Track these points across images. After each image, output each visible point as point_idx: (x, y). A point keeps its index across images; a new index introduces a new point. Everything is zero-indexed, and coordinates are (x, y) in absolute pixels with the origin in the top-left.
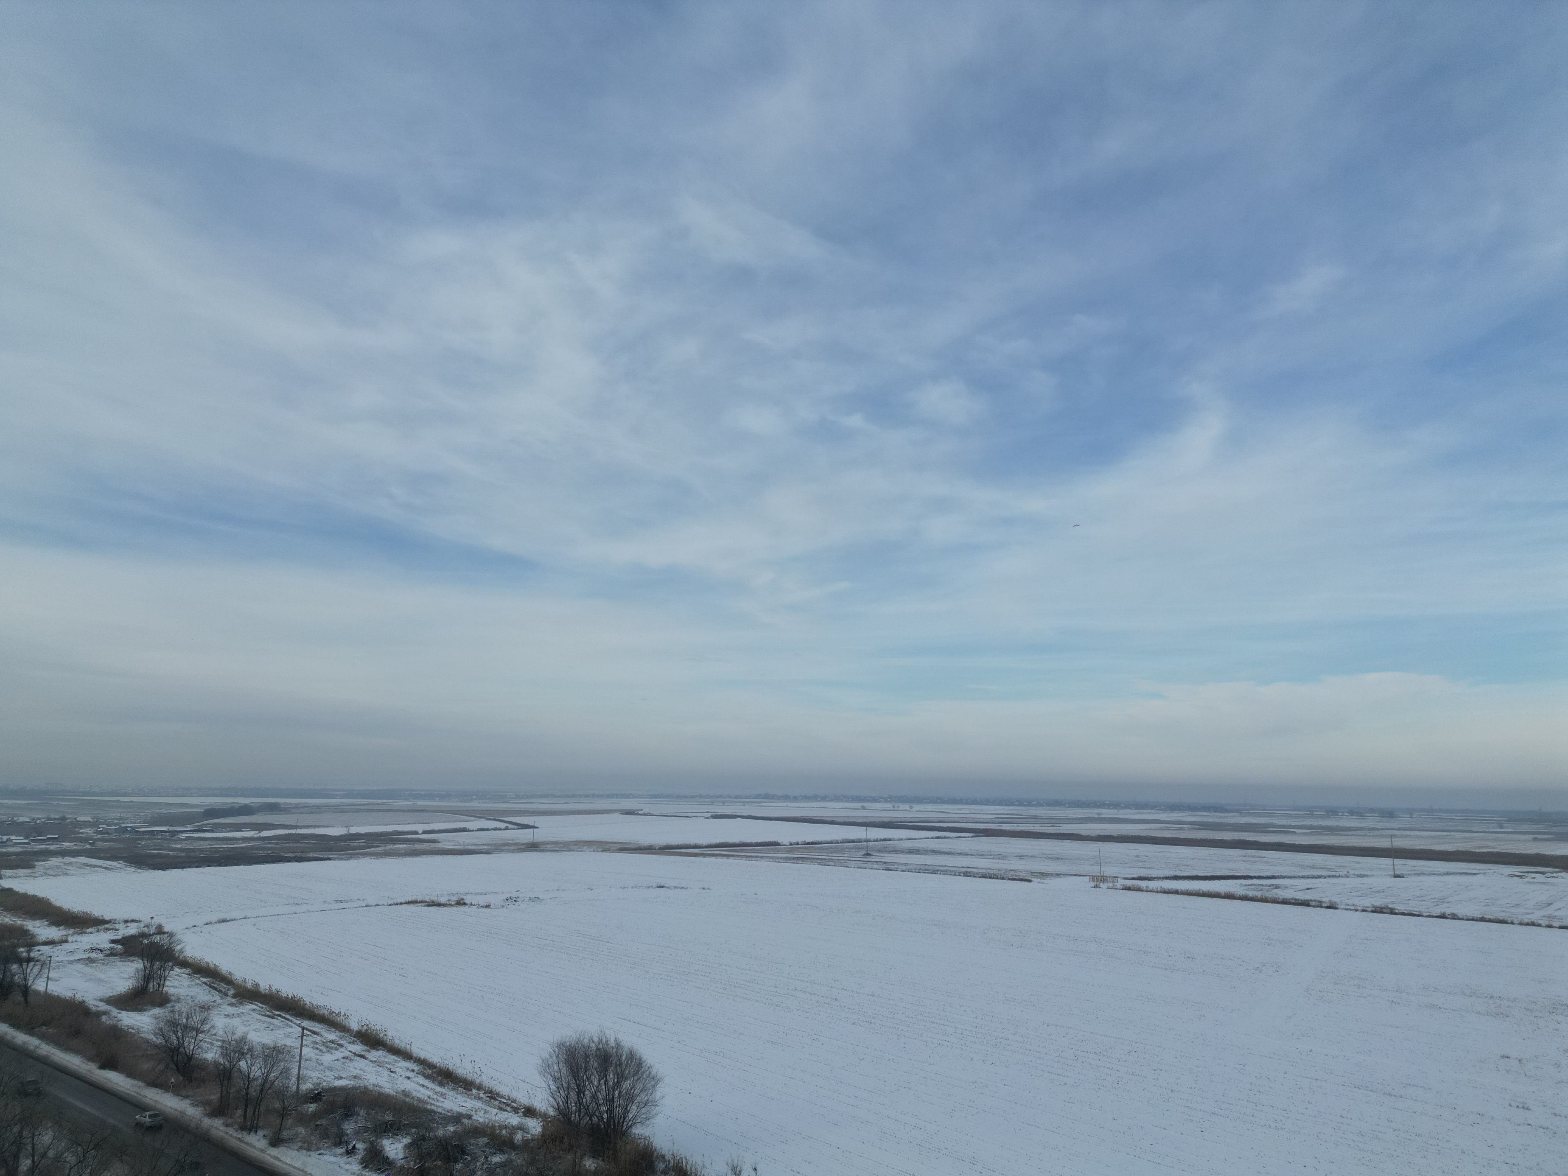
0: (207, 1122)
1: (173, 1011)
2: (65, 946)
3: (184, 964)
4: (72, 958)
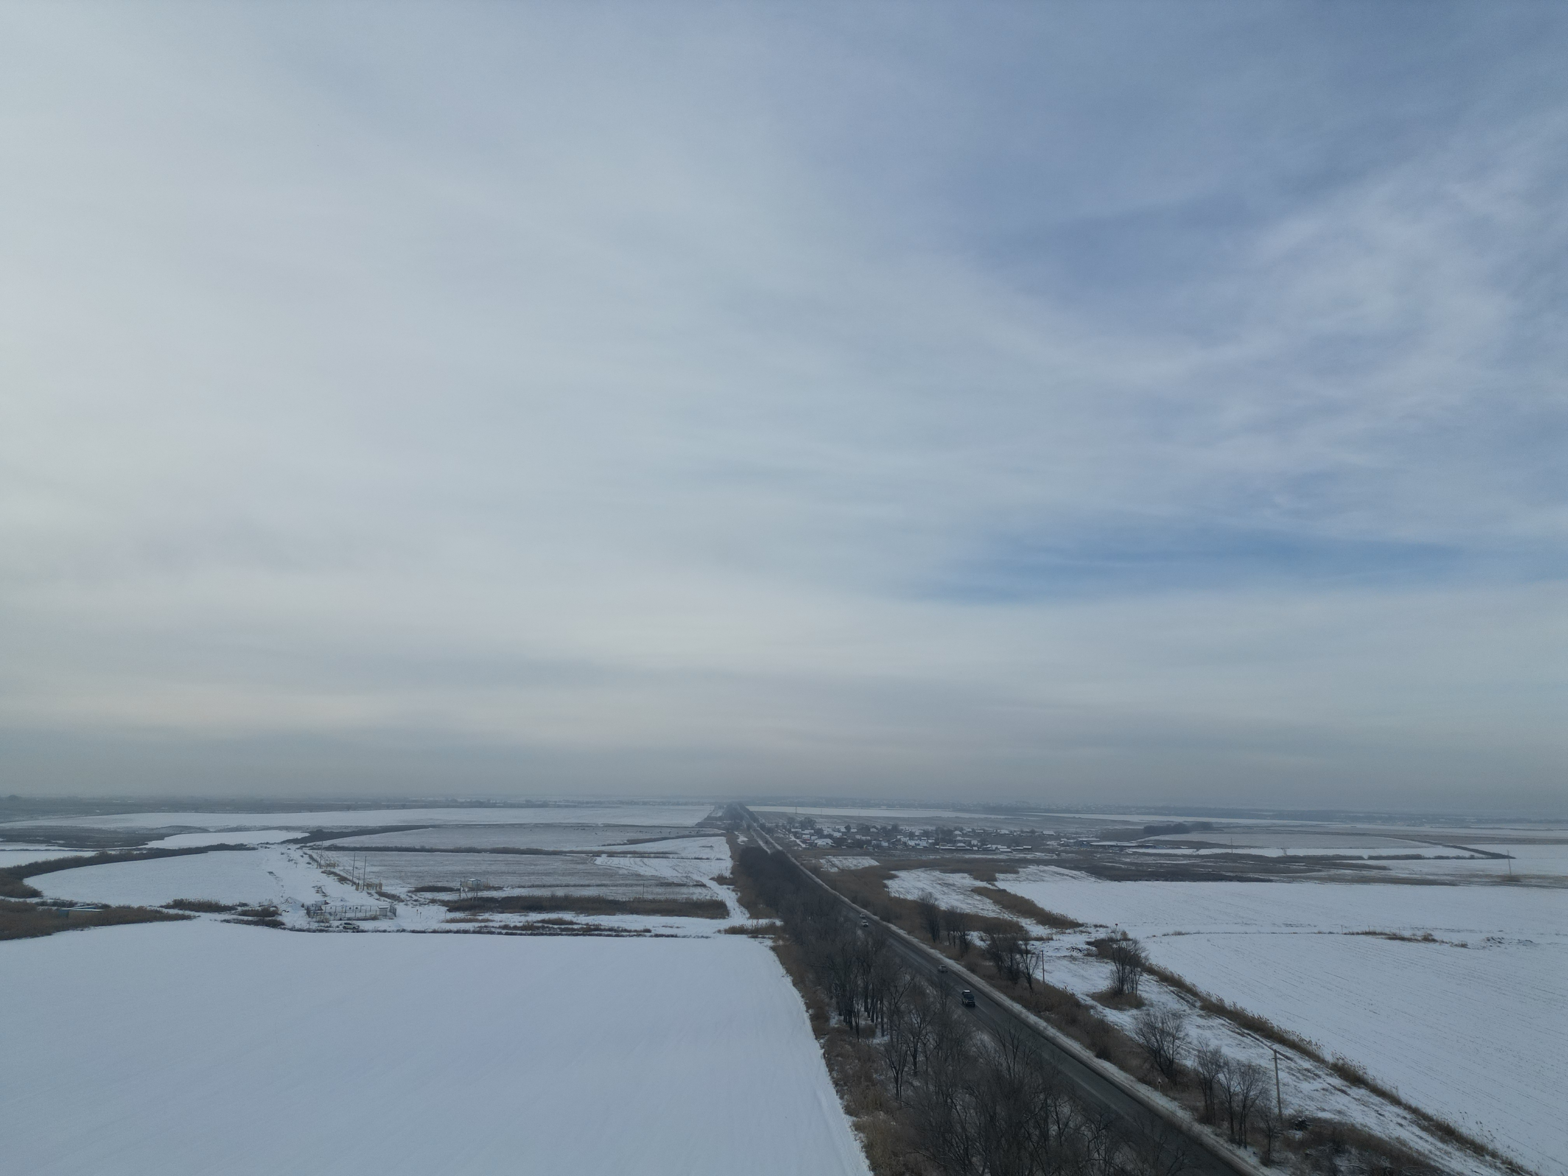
0: (1197, 1128)
1: (1148, 1015)
2: (1051, 943)
3: (1151, 971)
4: (1058, 955)
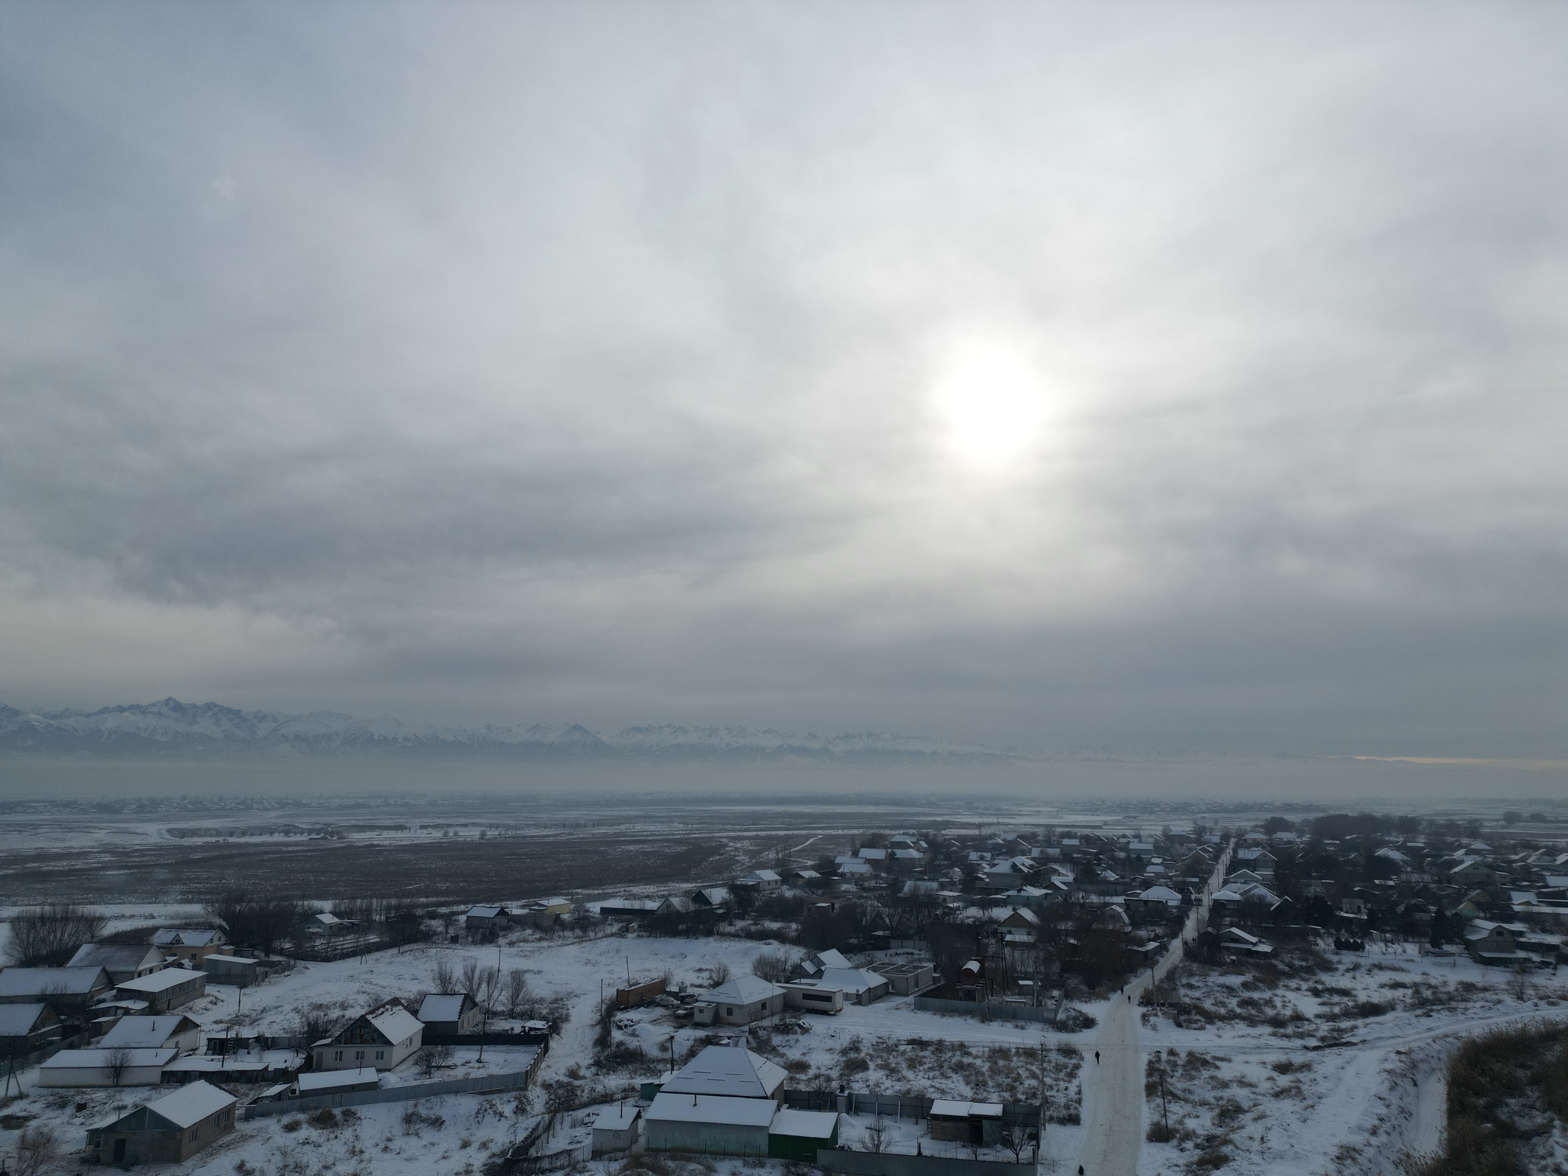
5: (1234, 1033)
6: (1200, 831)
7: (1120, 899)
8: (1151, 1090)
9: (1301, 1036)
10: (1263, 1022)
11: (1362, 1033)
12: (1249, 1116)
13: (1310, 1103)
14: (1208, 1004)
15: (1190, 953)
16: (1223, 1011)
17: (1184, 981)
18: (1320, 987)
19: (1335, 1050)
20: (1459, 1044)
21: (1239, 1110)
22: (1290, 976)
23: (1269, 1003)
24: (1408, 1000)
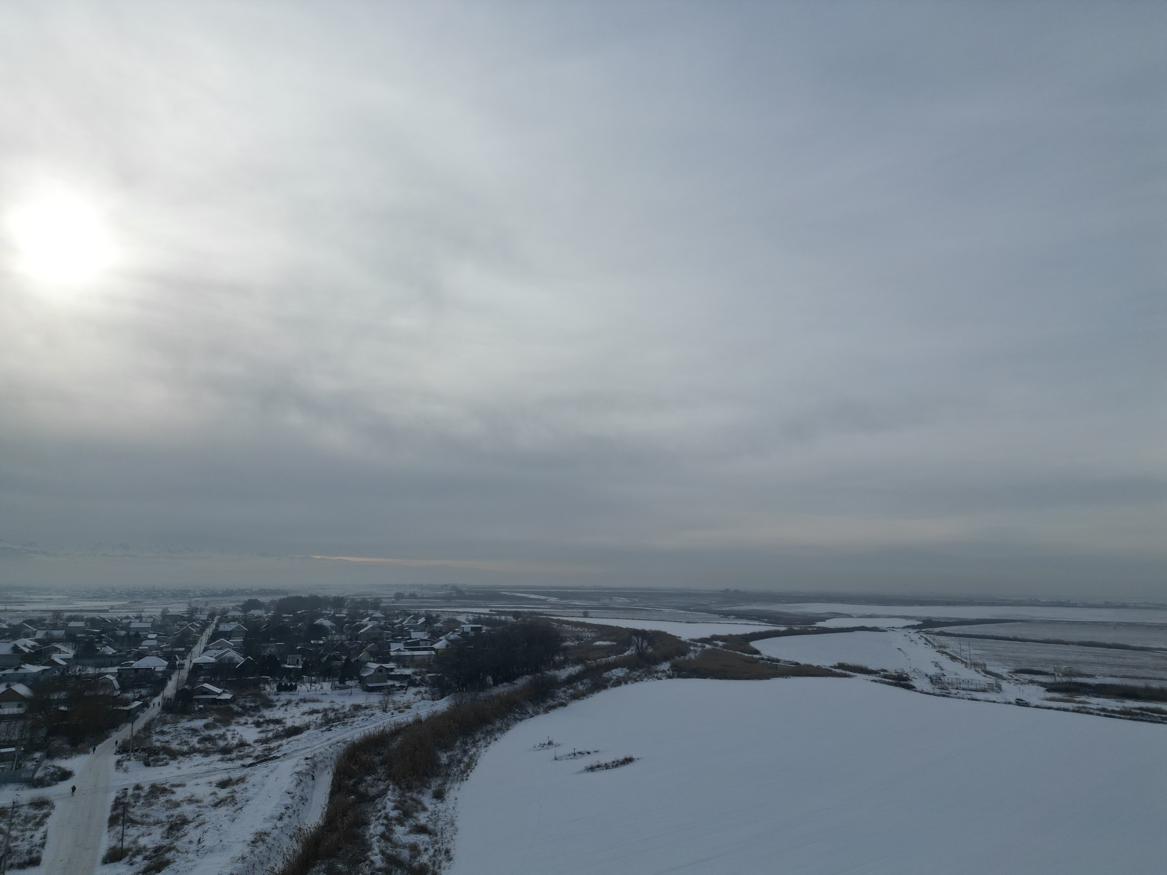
5: (191, 764)
6: (192, 611)
7: (115, 670)
8: (113, 821)
9: (241, 758)
10: (215, 752)
11: (285, 749)
12: (193, 825)
13: (239, 806)
14: (174, 745)
15: (168, 707)
16: (185, 748)
17: (158, 729)
18: (261, 720)
19: (264, 764)
20: (345, 746)
21: (185, 821)
22: (240, 715)
23: (223, 737)
24: (319, 721)
